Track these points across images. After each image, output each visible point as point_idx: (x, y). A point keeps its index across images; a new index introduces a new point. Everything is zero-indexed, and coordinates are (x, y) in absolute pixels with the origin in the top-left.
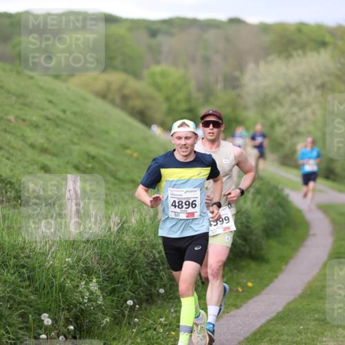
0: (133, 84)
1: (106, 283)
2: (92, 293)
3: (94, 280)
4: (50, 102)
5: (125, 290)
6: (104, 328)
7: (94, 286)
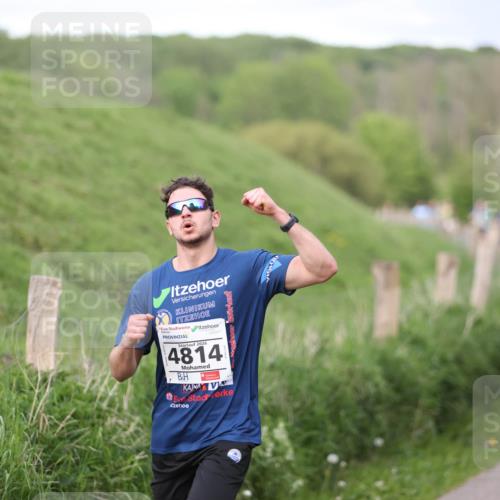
0: (337, 141)
1: (297, 430)
2: (277, 443)
3: (281, 425)
4: (218, 165)
5: (325, 440)
6: (294, 495)
7: (280, 433)
